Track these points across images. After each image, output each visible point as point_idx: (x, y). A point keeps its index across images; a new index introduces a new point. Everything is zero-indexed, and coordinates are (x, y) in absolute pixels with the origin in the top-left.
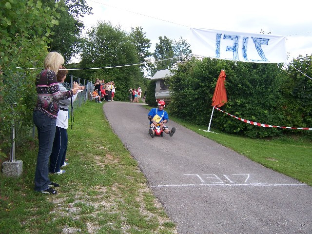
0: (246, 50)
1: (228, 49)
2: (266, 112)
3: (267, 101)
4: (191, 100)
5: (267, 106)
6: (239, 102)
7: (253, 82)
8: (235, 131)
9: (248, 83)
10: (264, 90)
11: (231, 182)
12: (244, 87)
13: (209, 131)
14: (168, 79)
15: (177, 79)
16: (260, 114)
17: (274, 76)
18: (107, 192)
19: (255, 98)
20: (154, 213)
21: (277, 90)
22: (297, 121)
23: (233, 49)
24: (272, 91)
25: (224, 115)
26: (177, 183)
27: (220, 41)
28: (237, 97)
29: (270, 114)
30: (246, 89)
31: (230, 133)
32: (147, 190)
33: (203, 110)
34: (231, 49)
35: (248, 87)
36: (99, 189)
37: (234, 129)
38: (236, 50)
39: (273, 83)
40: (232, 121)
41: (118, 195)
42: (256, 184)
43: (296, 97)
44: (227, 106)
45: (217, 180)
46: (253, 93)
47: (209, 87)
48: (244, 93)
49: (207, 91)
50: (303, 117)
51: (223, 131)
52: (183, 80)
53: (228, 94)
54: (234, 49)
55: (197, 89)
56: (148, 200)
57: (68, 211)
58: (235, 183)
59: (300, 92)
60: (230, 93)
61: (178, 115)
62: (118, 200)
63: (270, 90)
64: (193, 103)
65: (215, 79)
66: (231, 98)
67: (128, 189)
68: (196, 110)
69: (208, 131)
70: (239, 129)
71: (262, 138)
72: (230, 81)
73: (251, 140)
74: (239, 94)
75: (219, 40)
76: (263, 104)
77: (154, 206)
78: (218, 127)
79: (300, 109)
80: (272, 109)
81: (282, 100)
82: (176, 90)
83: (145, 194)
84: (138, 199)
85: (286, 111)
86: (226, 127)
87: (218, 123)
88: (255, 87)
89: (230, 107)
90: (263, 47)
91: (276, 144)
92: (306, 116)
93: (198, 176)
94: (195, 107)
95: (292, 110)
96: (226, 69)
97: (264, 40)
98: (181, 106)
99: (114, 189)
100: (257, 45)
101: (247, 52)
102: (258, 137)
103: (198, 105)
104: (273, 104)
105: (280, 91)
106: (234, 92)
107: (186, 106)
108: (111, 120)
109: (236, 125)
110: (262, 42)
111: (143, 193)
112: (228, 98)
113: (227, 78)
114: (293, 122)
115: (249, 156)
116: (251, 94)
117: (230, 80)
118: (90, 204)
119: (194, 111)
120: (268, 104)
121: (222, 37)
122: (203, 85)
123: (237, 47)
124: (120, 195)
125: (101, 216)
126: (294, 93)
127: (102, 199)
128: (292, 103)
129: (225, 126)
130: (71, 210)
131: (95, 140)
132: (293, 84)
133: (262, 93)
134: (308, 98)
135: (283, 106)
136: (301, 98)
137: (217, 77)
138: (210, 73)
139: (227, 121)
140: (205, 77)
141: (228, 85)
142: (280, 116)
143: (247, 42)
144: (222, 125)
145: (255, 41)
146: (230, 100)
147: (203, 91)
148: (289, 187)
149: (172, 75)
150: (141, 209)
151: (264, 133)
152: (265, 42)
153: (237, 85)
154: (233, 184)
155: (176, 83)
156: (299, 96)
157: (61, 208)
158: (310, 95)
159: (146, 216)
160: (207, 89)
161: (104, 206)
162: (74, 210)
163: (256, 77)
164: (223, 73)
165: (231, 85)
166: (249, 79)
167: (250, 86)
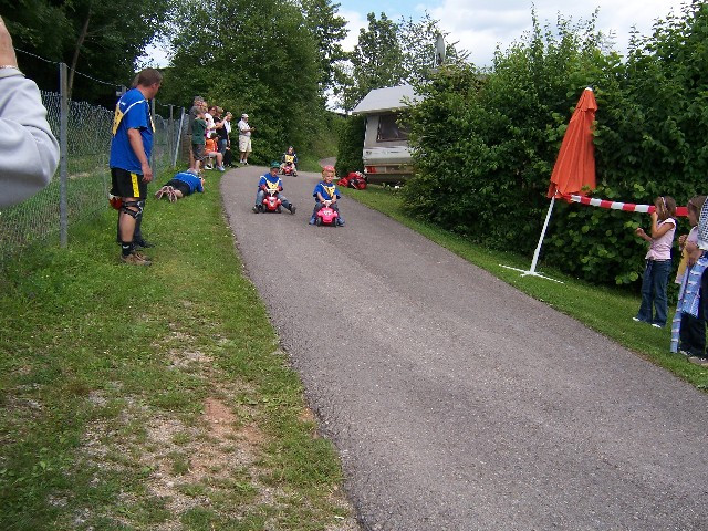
4: (476, 177)
6: (642, 189)
8: (619, 281)
12: (658, 143)
13: (535, 274)
14: (406, 112)
15: (436, 114)
25: (585, 229)
28: (630, 175)
30: (666, 150)
33: (512, 209)
35: (672, 144)
37: (616, 274)
46: (683, 165)
47: (535, 138)
48: (656, 164)
49: (531, 152)
51: (576, 273)
52: (456, 116)
55: (499, 143)
60: (606, 160)
61: (433, 216)
64: (482, 185)
66: (610, 177)
68: (488, 205)
69: (532, 272)
70: (634, 276)
72: (613, 123)
74: (636, 166)
78: (561, 262)
82: (431, 142)
87: (561, 250)
88: (695, 144)
94: (488, 196)
98: (442, 191)
103: (497, 190)
106: (622, 156)
107: (460, 194)
109: (620, 260)
112: (599, 177)
113: (602, 113)
117: (612, 119)
119: (485, 209)
122: (517, 130)
137: (567, 110)
138: (543, 97)
140: (525, 110)
141: (603, 135)
144: (574, 256)
146: (604, 183)
147: (517, 152)
149: (420, 99)
155: (431, 123)
160: (531, 146)
164: (589, 98)
165: (616, 135)
166: (679, 119)
167: (682, 141)
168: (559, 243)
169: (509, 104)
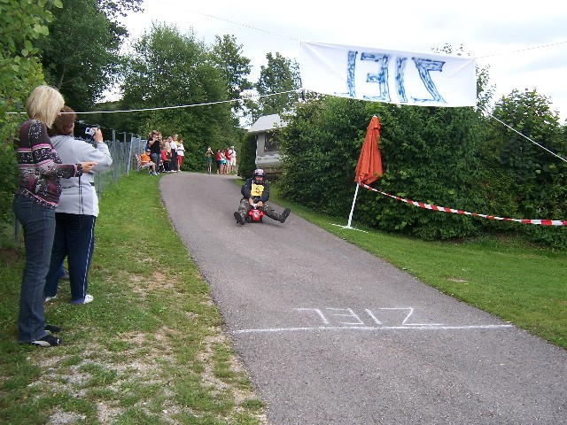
0: (402, 81)
1: (370, 78)
2: (452, 192)
3: (454, 173)
4: (318, 172)
5: (454, 182)
6: (405, 174)
7: (429, 137)
8: (397, 228)
9: (419, 139)
10: (449, 153)
11: (378, 322)
12: (412, 147)
13: (351, 228)
14: (277, 132)
15: (294, 133)
16: (442, 196)
17: (467, 129)
18: (144, 344)
19: (433, 167)
20: (228, 382)
21: (472, 152)
22: (508, 210)
23: (379, 79)
24: (463, 156)
25: (378, 198)
26: (277, 326)
27: (354, 65)
28: (401, 166)
29: (459, 197)
30: (417, 150)
31: (388, 231)
32: (221, 339)
33: (340, 189)
34: (375, 79)
35: (420, 147)
36: (132, 337)
37: (396, 224)
38: (384, 81)
39: (464, 140)
40: (391, 208)
41: (164, 349)
42: (422, 326)
43: (506, 166)
44: (383, 181)
45: (352, 320)
46: (428, 158)
47: (351, 146)
48: (413, 158)
49: (347, 155)
50: (519, 202)
51: (376, 227)
52: (304, 134)
53: (383, 160)
54: (381, 78)
55: (330, 150)
56: (221, 356)
57: (65, 382)
58: (385, 325)
59: (514, 157)
60: (387, 157)
61: (296, 197)
62: (165, 357)
63: (460, 152)
64: (322, 176)
65: (361, 132)
66: (390, 167)
67: (185, 337)
68: (327, 189)
69: (349, 227)
70: (404, 224)
71: (446, 239)
72: (388, 136)
73: (425, 244)
74: (404, 160)
75: (352, 62)
76: (448, 179)
77: (231, 369)
78: (367, 220)
79: (513, 188)
80: (463, 188)
81: (481, 172)
82: (291, 152)
83: (216, 347)
84: (202, 356)
85: (489, 191)
86: (380, 220)
87: (367, 212)
88: (432, 146)
89: (389, 184)
90: (434, 75)
91: (469, 251)
92: (524, 199)
93: (318, 311)
94: (325, 184)
95: (500, 189)
96: (382, 114)
97: (435, 63)
98: (301, 181)
99: (159, 337)
100: (423, 71)
101: (404, 84)
102: (438, 238)
103: (331, 179)
104: (465, 177)
105: (477, 156)
106: (396, 155)
107: (310, 183)
108: (172, 207)
109: (399, 216)
110: (431, 66)
111: (213, 343)
112: (384, 168)
113: (382, 130)
114: (501, 211)
115: (417, 274)
116: (426, 161)
117: (388, 134)
118: (109, 366)
119: (325, 191)
120: (456, 179)
121: (359, 56)
122: (340, 143)
123: (386, 75)
124: (169, 349)
125: (127, 390)
126: (503, 158)
127: (135, 357)
128: (499, 176)
129: (378, 218)
130: (73, 379)
131: (135, 245)
132: (502, 142)
133: (445, 157)
134: (528, 167)
135: (484, 182)
136: (515, 168)
137: (364, 129)
138: (353, 121)
139: (382, 208)
140: (344, 130)
141: (384, 143)
142: (477, 200)
143: (404, 67)
144: (373, 216)
145: (418, 65)
146: (388, 171)
147: (339, 156)
148: (483, 332)
149: (285, 124)
150: (205, 376)
151: (448, 231)
152: (436, 67)
153: (399, 144)
154: (380, 326)
155: (291, 140)
156: (512, 165)
157: (53, 375)
158: (530, 162)
159: (212, 389)
160: (347, 151)
161: (136, 371)
162: (78, 378)
163: (435, 129)
164: (375, 121)
165: (391, 143)
166: (423, 132)
167: (425, 146)
168: (366, 208)
169: (334, 127)
